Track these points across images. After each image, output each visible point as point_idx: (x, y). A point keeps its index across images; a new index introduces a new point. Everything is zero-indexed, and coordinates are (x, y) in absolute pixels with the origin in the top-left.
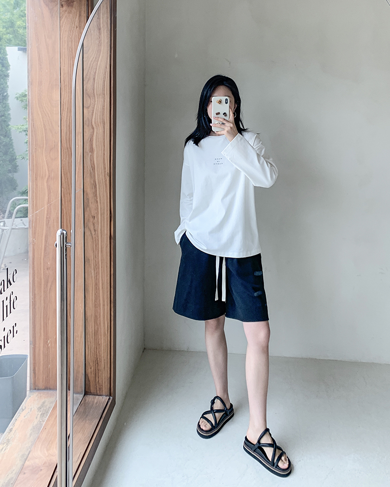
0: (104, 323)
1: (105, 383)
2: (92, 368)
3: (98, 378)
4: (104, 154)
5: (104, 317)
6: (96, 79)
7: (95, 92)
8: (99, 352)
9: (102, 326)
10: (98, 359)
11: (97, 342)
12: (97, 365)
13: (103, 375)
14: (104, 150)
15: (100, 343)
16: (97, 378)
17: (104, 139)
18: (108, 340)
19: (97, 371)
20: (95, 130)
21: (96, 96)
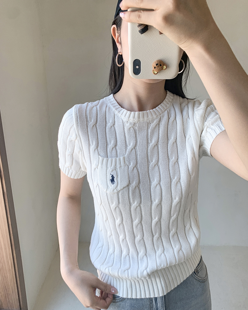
0: (8, 262)
1: (14, 302)
2: (2, 293)
3: (9, 299)
5: (7, 257)
8: (6, 282)
10: (7, 287)
11: (4, 275)
12: (6, 291)
13: (13, 297)
15: (6, 275)
16: (7, 299)
18: (13, 274)
19: (6, 295)
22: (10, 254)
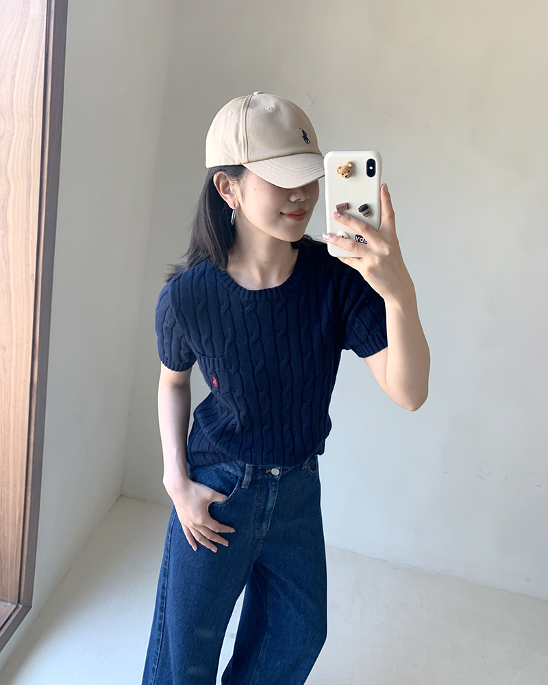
0: (14, 510)
1: (11, 587)
4: (27, 238)
5: (14, 503)
6: (17, 79)
7: (14, 109)
8: (4, 547)
9: (11, 513)
13: (9, 577)
14: (27, 231)
15: (6, 535)
17: (28, 208)
20: (13, 187)
21: (15, 116)
22: (20, 497)
